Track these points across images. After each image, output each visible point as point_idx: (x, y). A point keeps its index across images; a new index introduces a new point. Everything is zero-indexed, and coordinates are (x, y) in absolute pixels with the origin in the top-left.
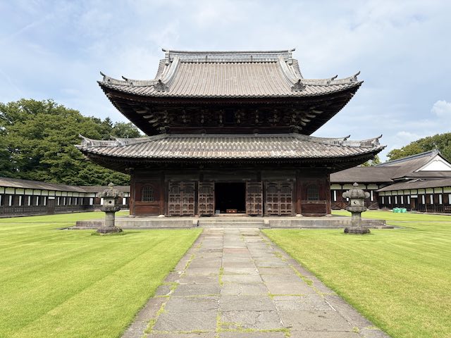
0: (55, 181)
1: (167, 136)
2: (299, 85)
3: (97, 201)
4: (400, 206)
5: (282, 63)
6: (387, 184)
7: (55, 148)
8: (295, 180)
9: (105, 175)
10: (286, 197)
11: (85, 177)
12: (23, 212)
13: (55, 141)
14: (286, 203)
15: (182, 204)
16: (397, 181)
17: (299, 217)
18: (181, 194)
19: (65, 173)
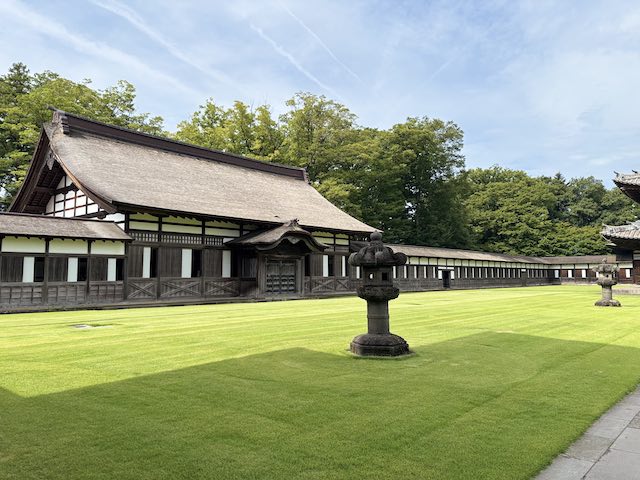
0: (513, 252)
3: (563, 274)
7: (512, 217)
9: (568, 243)
11: (546, 247)
13: (510, 211)
19: (524, 243)
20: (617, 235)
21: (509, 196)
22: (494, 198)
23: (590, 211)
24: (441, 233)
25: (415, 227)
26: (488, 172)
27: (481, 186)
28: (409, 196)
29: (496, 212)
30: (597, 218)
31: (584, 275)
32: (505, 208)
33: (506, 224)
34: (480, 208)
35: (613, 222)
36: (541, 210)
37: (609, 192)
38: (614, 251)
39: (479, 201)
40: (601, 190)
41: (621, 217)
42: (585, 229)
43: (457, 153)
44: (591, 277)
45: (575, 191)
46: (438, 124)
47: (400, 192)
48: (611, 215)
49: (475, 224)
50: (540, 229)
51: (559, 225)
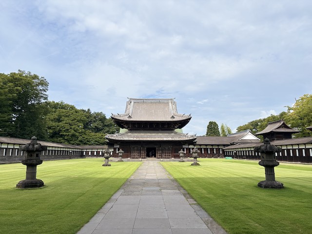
0: (66, 143)
2: (173, 117)
3: (87, 153)
4: (229, 156)
5: (170, 104)
6: (228, 145)
7: (67, 127)
8: (172, 147)
9: (90, 140)
10: (169, 152)
11: (81, 141)
13: (67, 124)
14: (169, 154)
15: (135, 154)
16: (232, 144)
17: (173, 159)
18: (135, 151)
19: (71, 139)
20: (110, 138)
21: (67, 116)
22: (60, 116)
23: (100, 126)
24: (32, 132)
25: (17, 128)
26: (58, 104)
27: (54, 110)
28: (14, 111)
29: (60, 123)
30: (102, 129)
31: (95, 154)
32: (64, 122)
33: (64, 129)
34: (52, 121)
35: (108, 132)
36: (81, 124)
37: (107, 119)
38: (108, 144)
39: (52, 117)
40: (105, 118)
41: (111, 130)
42: (97, 134)
43: (45, 93)
44: (98, 155)
45: (95, 118)
46: (36, 77)
47: (10, 109)
48: (107, 129)
49: (49, 128)
50: (79, 133)
51: (88, 131)
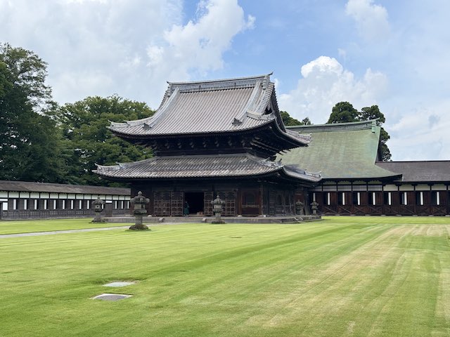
1: (159, 158)
8: (237, 190)
10: (231, 203)
12: (83, 215)
14: (231, 207)
15: (162, 208)
17: (240, 217)
18: (162, 200)
